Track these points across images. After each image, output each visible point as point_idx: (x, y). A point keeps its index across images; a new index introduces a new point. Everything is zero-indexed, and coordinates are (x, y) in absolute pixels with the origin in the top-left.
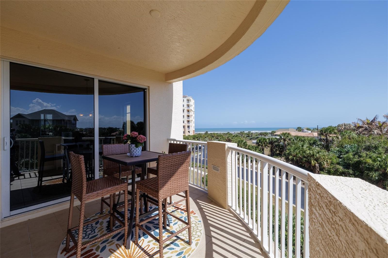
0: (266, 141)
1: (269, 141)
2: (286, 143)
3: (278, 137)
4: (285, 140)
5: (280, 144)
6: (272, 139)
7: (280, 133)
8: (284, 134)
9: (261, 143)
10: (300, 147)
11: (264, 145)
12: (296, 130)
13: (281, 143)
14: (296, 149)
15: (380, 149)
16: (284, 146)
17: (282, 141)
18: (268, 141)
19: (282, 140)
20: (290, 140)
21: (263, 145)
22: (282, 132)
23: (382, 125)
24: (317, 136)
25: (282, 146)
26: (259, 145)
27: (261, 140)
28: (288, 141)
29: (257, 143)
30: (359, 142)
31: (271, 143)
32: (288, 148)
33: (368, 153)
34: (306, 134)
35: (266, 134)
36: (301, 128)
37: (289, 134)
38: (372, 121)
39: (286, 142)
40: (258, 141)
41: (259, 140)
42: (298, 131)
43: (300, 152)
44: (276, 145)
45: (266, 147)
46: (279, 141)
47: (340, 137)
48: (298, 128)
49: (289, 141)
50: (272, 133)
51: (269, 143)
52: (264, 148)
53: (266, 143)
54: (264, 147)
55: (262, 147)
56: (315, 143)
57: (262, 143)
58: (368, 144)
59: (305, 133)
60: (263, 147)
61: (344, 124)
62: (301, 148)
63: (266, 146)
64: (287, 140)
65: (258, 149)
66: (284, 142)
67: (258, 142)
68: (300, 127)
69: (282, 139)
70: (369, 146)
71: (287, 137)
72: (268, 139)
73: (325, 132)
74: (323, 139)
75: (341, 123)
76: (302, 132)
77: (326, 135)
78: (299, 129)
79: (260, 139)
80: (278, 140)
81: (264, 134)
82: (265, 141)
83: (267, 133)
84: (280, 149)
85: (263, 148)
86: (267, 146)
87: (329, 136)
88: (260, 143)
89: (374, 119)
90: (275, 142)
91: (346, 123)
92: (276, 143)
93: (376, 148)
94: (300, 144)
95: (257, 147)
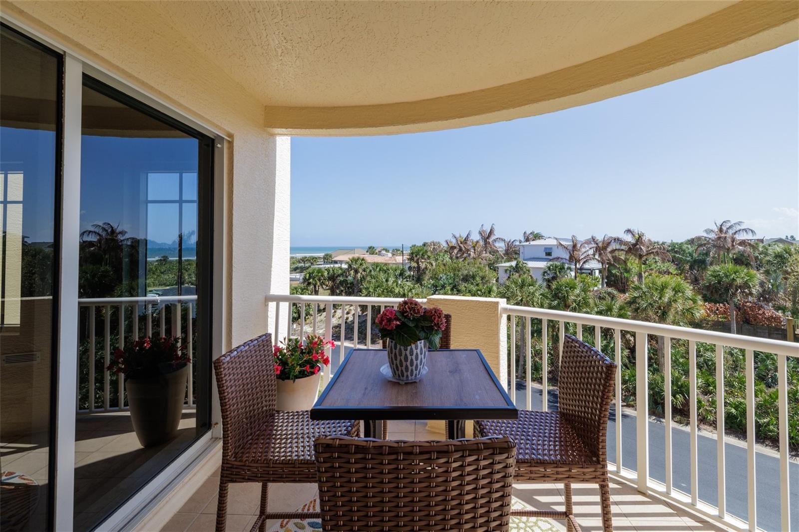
0: (322, 276)
1: (328, 274)
2: (359, 277)
3: (345, 266)
4: (356, 271)
5: (347, 279)
6: (333, 271)
7: (349, 259)
8: (355, 260)
9: (313, 279)
10: (383, 282)
11: (319, 284)
12: (367, 252)
13: (350, 278)
14: (378, 286)
15: (478, 279)
16: (355, 283)
17: (352, 274)
18: (326, 274)
19: (352, 272)
20: (364, 270)
21: (316, 284)
22: (351, 256)
23: (476, 245)
24: (402, 262)
25: (352, 283)
26: (309, 284)
27: (313, 273)
28: (361, 273)
29: (305, 280)
30: (454, 269)
31: (332, 278)
32: (366, 287)
33: (466, 285)
34: (386, 258)
35: (313, 260)
36: (374, 248)
37: (363, 260)
38: (465, 239)
39: (359, 274)
40: (308, 275)
41: (310, 274)
42: (370, 254)
43: (383, 291)
44: (340, 282)
45: (323, 288)
46: (346, 273)
47: (434, 264)
48: (370, 248)
49: (363, 273)
50: (327, 259)
51: (329, 278)
52: (319, 288)
53: (322, 278)
54: (319, 286)
55: (315, 287)
56: (403, 273)
57: (316, 279)
58: (465, 272)
59: (383, 258)
60: (317, 287)
61: (433, 242)
62: (385, 284)
63: (322, 285)
64: (360, 270)
65: (307, 291)
66: (356, 274)
67: (307, 277)
68: (373, 246)
69: (351, 270)
70: (467, 276)
71: (361, 264)
72: (326, 270)
73: (416, 256)
74: (414, 267)
75: (429, 241)
76: (379, 255)
77: (418, 260)
78: (371, 250)
79: (310, 270)
80: (344, 273)
81: (310, 261)
82: (320, 274)
83: (316, 258)
84: (348, 288)
85: (317, 289)
86: (324, 284)
87: (421, 262)
88: (311, 280)
89: (467, 236)
90: (339, 276)
91: (435, 241)
92: (341, 279)
93: (474, 277)
94: (382, 276)
95: (304, 289)
